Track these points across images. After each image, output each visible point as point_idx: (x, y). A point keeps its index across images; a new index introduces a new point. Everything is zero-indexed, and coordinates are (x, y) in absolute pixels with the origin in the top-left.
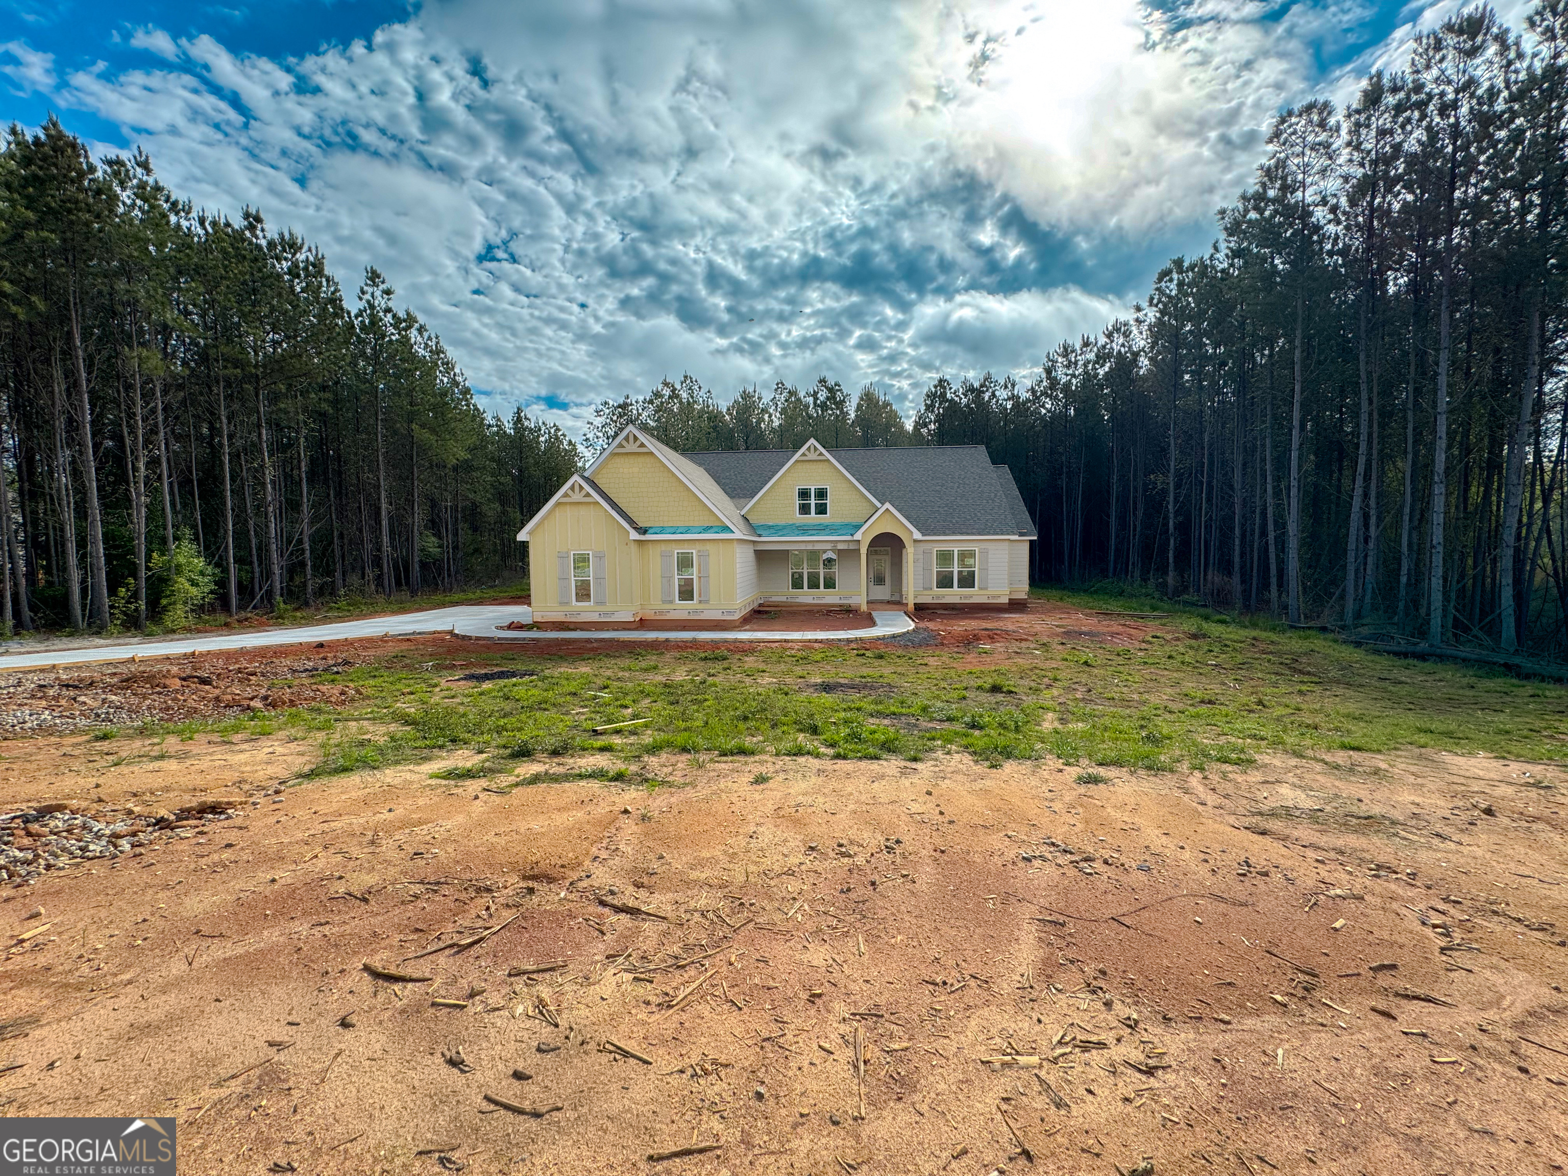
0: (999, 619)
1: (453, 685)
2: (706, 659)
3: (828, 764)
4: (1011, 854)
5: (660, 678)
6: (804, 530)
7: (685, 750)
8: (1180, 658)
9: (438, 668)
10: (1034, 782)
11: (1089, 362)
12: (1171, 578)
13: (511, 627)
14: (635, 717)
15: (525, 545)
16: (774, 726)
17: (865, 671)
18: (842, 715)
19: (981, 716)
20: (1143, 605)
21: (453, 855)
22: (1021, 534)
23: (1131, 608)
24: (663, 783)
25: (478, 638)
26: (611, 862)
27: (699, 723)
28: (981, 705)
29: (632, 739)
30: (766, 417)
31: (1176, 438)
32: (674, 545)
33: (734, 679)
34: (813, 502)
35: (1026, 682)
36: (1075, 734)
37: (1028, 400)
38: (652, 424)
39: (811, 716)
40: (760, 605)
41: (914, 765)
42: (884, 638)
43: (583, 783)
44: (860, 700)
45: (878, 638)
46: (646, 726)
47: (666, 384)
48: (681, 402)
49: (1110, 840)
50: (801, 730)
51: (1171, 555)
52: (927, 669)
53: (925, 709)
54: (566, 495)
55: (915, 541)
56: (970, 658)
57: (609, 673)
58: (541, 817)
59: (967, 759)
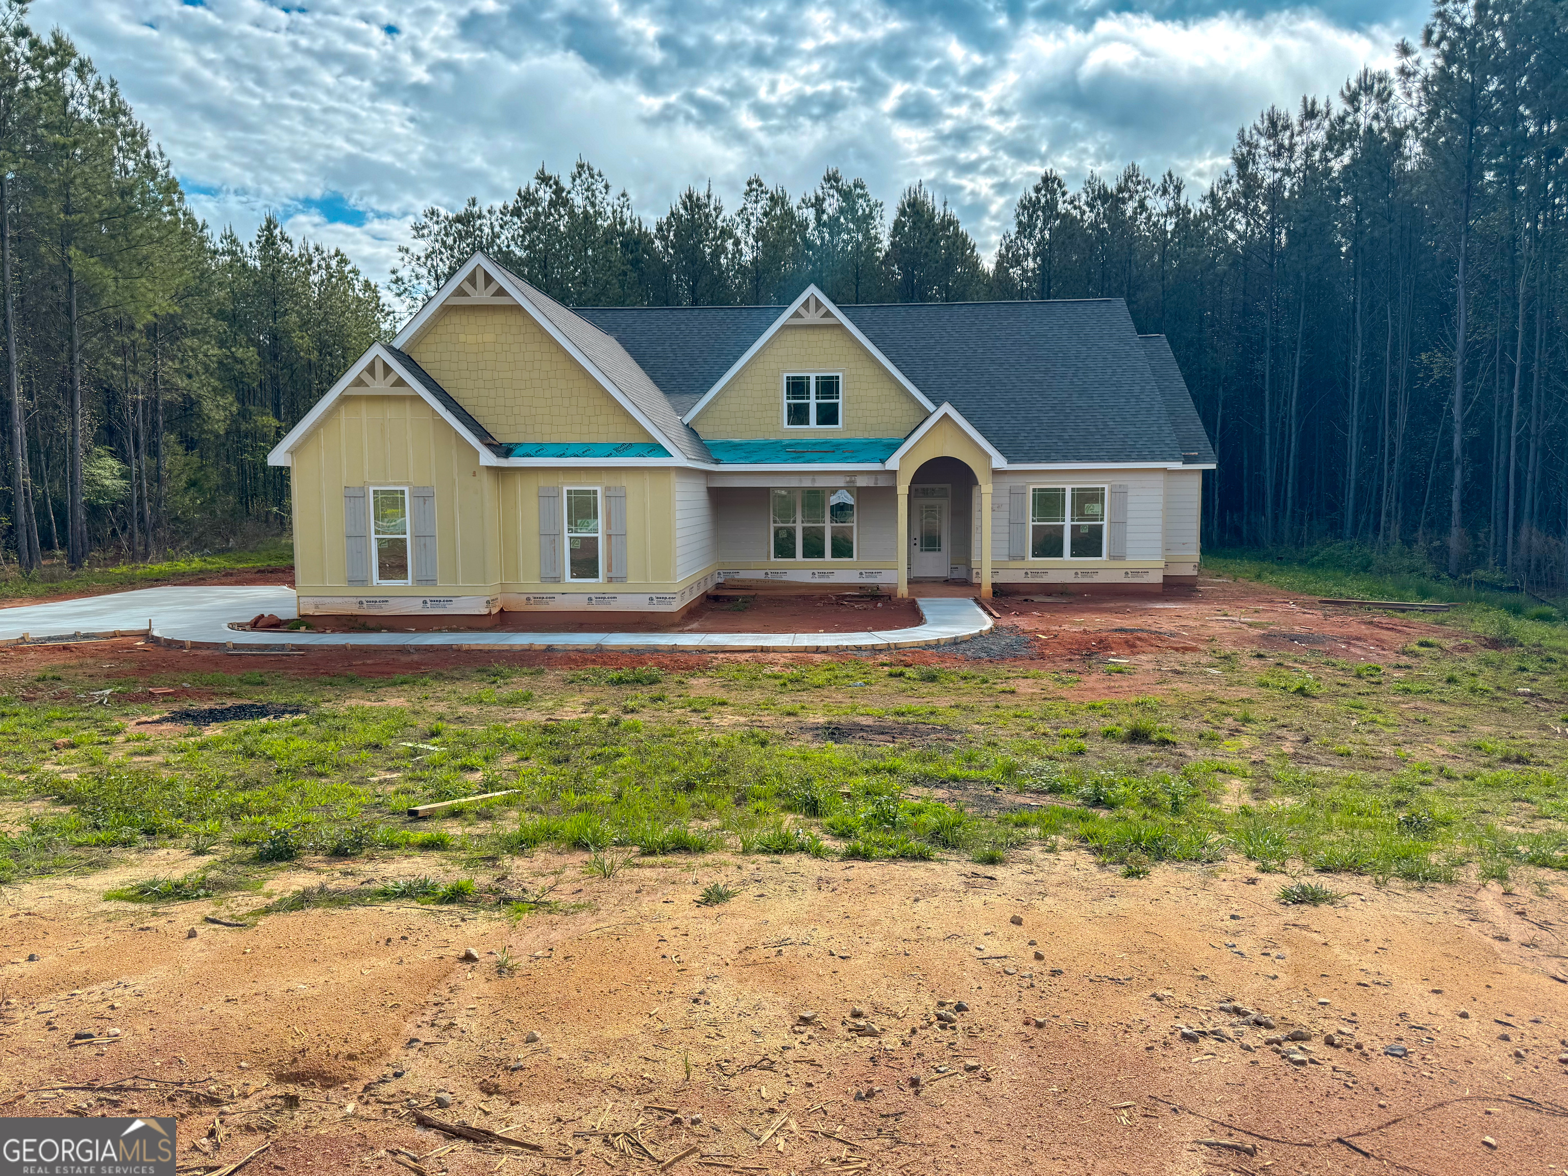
0: (1146, 612)
1: (150, 732)
2: (620, 681)
3: (836, 869)
4: (1162, 1028)
5: (536, 717)
6: (797, 451)
7: (579, 845)
8: (1467, 682)
9: (122, 699)
10: (1205, 901)
11: (1314, 147)
12: (1455, 539)
13: (260, 623)
14: (488, 786)
15: (282, 475)
16: (741, 801)
17: (904, 704)
18: (862, 780)
19: (1111, 784)
20: (1404, 588)
21: (148, 1037)
22: (1188, 460)
23: (1382, 593)
24: (538, 905)
25: (196, 646)
26: (439, 1050)
27: (607, 797)
28: (1112, 765)
29: (483, 827)
30: (729, 244)
31: (1470, 286)
32: (561, 478)
33: (668, 717)
34: (813, 402)
35: (1192, 725)
36: (1279, 815)
37: (1204, 216)
38: (519, 253)
39: (807, 782)
40: (719, 586)
41: (989, 871)
42: (937, 644)
43: (390, 907)
44: (895, 754)
45: (928, 646)
46: (508, 803)
47: (544, 179)
48: (572, 214)
49: (1337, 1003)
50: (788, 808)
51: (1456, 496)
52: (1015, 700)
53: (1010, 771)
54: (359, 382)
55: (996, 473)
56: (1091, 680)
57: (441, 708)
58: (312, 969)
59: (1085, 860)
